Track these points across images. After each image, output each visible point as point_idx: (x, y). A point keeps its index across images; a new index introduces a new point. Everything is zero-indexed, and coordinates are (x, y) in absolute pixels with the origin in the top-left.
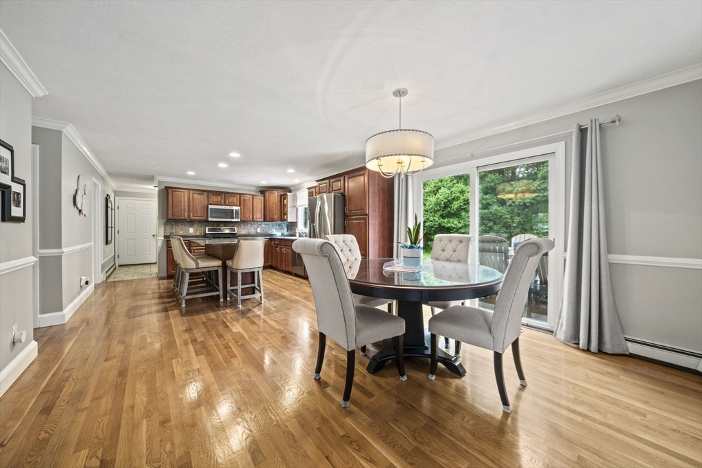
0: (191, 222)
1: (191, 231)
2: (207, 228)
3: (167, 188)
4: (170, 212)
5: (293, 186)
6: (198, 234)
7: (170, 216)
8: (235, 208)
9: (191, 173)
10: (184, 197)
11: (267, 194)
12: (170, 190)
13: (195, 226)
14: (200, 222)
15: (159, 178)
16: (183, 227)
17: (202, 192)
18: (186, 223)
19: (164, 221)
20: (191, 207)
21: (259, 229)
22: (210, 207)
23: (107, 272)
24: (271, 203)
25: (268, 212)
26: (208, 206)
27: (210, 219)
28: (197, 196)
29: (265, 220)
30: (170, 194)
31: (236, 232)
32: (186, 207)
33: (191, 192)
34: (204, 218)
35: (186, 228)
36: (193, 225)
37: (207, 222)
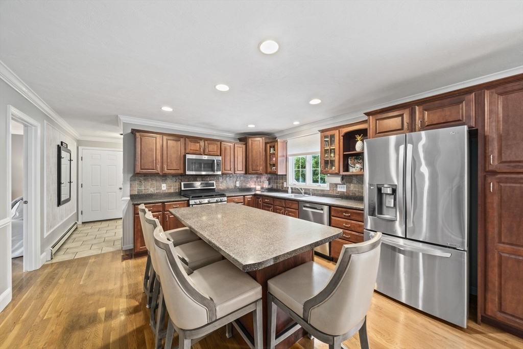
0: (164, 177)
1: (164, 187)
2: (182, 183)
3: (134, 132)
4: (138, 163)
5: (281, 131)
6: (172, 191)
7: (138, 170)
8: (215, 158)
9: (167, 109)
10: (155, 144)
11: (250, 141)
12: (138, 134)
13: (169, 181)
14: (174, 176)
15: (124, 119)
16: (154, 182)
17: (177, 137)
18: (158, 178)
19: (131, 175)
20: (165, 157)
21: (238, 182)
22: (188, 156)
23: (53, 247)
24: (254, 152)
25: (250, 163)
26: (185, 156)
27: (188, 173)
28: (171, 143)
29: (246, 172)
30: (138, 140)
31: (215, 187)
32: (159, 157)
33: (165, 138)
34: (181, 171)
35: (158, 184)
36: (166, 179)
37: (183, 176)
